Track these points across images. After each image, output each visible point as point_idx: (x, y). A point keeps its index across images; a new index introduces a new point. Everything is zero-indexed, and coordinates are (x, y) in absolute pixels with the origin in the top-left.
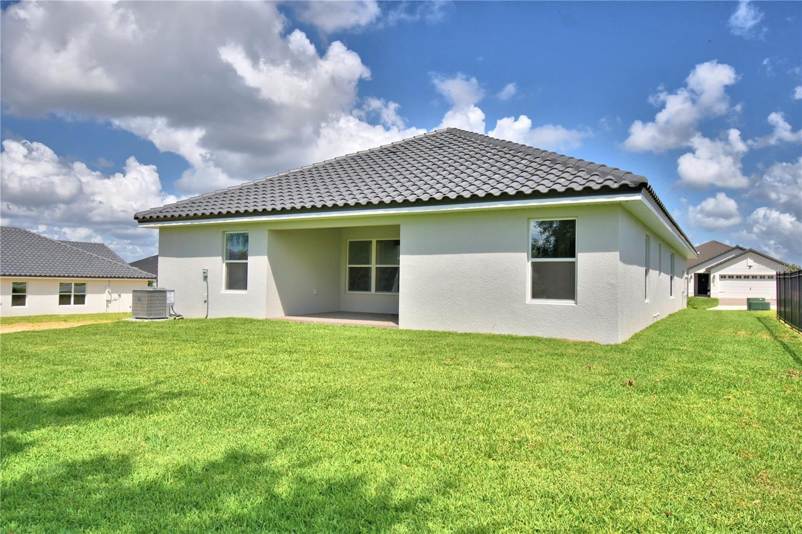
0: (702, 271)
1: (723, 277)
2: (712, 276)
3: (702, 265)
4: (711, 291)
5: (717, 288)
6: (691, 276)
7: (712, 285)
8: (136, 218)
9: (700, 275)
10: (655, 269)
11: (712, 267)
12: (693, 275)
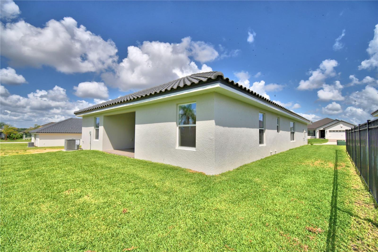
0: (322, 129)
1: (330, 131)
2: (326, 131)
3: (322, 127)
4: (326, 137)
5: (328, 135)
6: (318, 131)
7: (326, 134)
8: (74, 114)
9: (321, 130)
10: (271, 128)
11: (326, 128)
12: (318, 130)
